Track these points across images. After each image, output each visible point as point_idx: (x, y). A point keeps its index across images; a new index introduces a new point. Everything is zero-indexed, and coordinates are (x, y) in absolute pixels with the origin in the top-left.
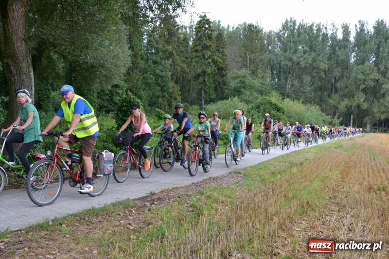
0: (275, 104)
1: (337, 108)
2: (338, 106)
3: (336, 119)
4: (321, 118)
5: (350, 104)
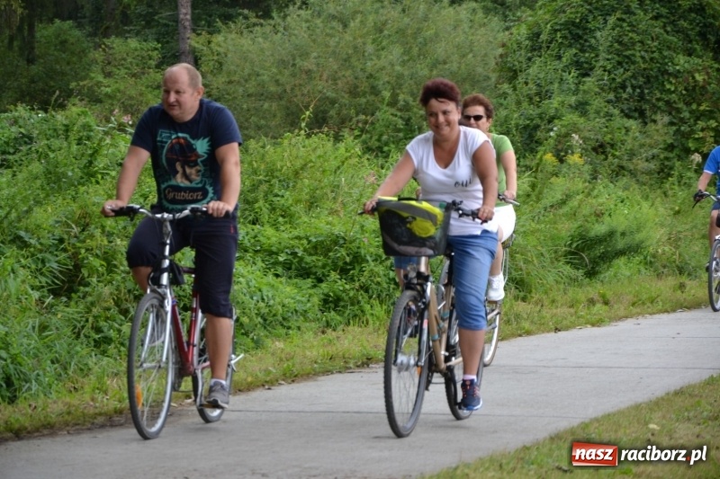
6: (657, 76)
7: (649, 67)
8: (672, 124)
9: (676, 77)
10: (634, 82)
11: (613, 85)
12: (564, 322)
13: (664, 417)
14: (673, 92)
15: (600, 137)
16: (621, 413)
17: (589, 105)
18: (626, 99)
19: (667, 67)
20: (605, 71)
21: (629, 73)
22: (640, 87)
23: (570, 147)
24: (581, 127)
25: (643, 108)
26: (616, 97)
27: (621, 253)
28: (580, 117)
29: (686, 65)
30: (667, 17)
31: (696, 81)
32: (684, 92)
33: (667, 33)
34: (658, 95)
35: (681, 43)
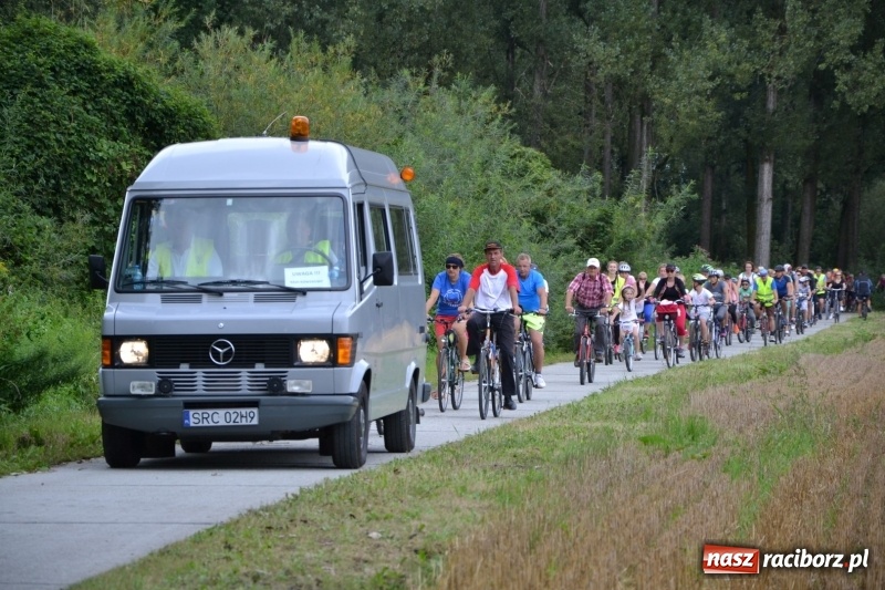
0: (127, 82)
1: (644, 104)
2: (653, 84)
3: (634, 197)
4: (519, 197)
5: (746, 66)
6: (75, 164)
7: (66, 153)
8: (93, 223)
9: (99, 166)
10: (48, 171)
11: (23, 175)
14: (96, 184)
15: (8, 238)
18: (38, 192)
19: (87, 154)
20: (12, 156)
21: (42, 160)
22: (55, 177)
25: (59, 202)
26: (26, 188)
27: (52, 382)
29: (111, 151)
30: (88, 93)
31: (122, 171)
32: (108, 184)
33: (88, 111)
34: (77, 187)
35: (104, 124)
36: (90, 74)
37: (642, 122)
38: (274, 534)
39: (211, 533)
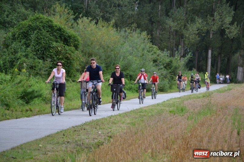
0: (60, 29)
1: (182, 36)
2: (184, 32)
3: (177, 56)
4: (150, 57)
5: (205, 28)
6: (48, 48)
7: (45, 45)
8: (51, 61)
9: (53, 48)
10: (41, 49)
11: (35, 50)
12: (19, 116)
13: (44, 143)
14: (52, 52)
15: (31, 64)
16: (32, 142)
17: (29, 55)
18: (39, 54)
19: (50, 45)
20: (33, 46)
21: (40, 47)
22: (43, 51)
23: (23, 67)
24: (26, 61)
25: (44, 56)
26: (36, 53)
27: (36, 97)
28: (26, 59)
29: (56, 45)
30: (51, 32)
31: (58, 50)
32: (55, 52)
33: (51, 36)
34: (48, 53)
35: (54, 39)
36: (51, 27)
37: (182, 40)
38: (76, 132)
39: (61, 132)
